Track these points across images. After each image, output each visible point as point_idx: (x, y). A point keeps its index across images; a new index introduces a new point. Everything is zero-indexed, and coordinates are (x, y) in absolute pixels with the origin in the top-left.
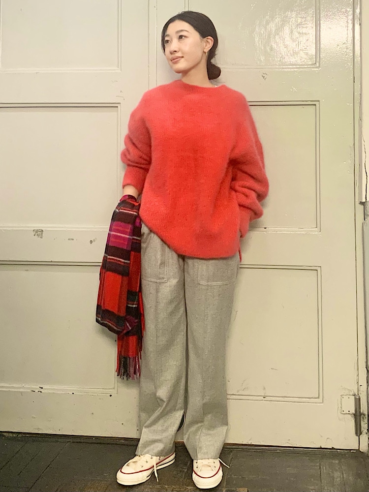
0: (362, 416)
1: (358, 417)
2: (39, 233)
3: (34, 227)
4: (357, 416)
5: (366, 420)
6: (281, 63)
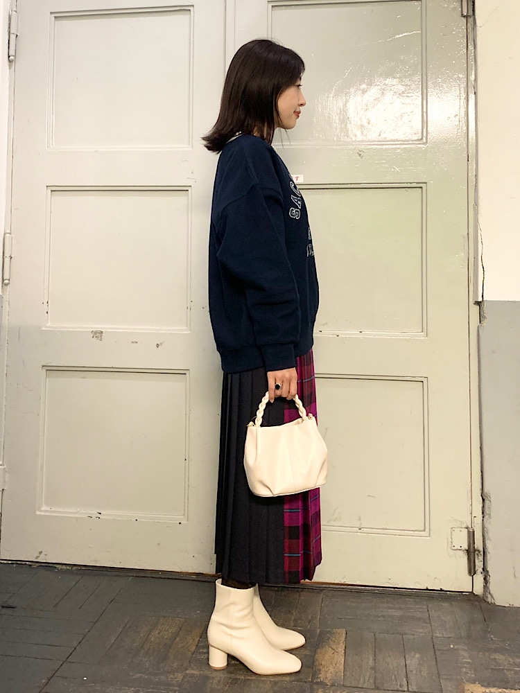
0: (477, 552)
1: (472, 554)
2: (98, 334)
3: (93, 328)
4: (471, 552)
5: (481, 558)
6: (380, 138)
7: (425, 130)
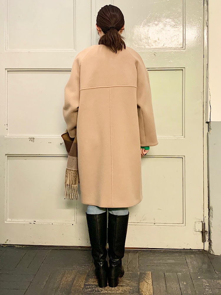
0: (206, 232)
2: (32, 139)
3: (29, 136)
4: (203, 232)
5: (208, 235)
6: (164, 47)
7: (184, 43)
